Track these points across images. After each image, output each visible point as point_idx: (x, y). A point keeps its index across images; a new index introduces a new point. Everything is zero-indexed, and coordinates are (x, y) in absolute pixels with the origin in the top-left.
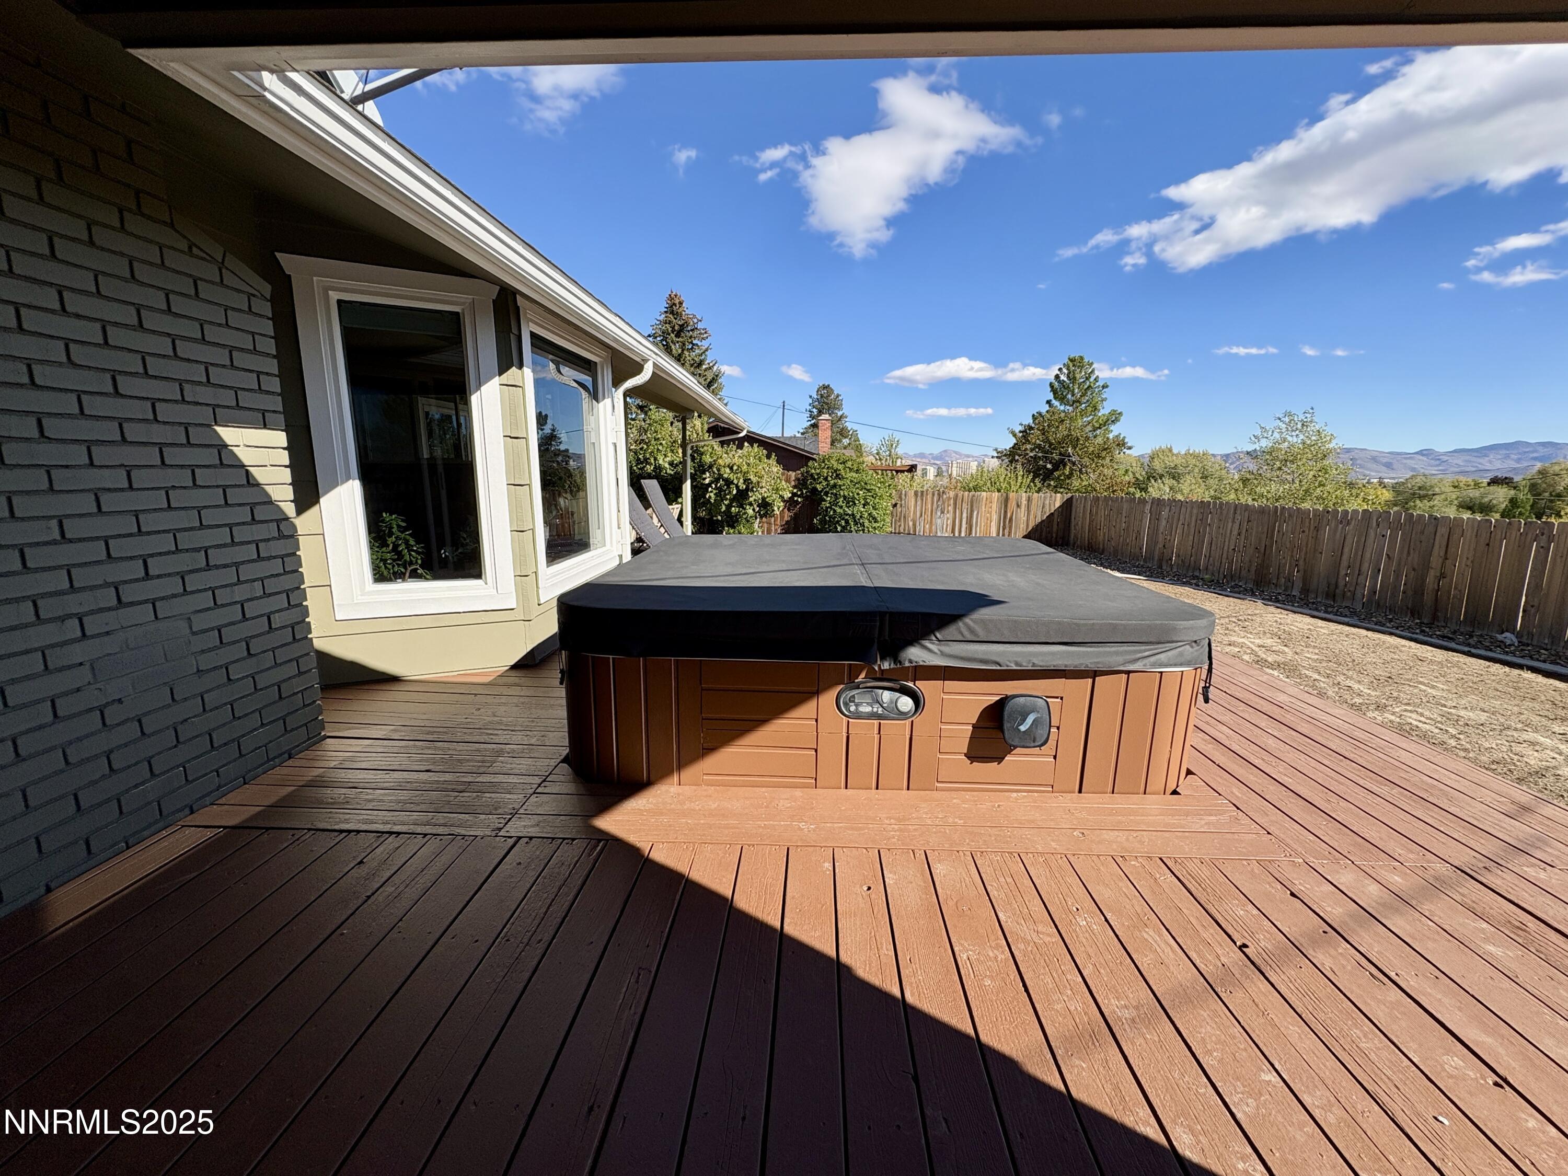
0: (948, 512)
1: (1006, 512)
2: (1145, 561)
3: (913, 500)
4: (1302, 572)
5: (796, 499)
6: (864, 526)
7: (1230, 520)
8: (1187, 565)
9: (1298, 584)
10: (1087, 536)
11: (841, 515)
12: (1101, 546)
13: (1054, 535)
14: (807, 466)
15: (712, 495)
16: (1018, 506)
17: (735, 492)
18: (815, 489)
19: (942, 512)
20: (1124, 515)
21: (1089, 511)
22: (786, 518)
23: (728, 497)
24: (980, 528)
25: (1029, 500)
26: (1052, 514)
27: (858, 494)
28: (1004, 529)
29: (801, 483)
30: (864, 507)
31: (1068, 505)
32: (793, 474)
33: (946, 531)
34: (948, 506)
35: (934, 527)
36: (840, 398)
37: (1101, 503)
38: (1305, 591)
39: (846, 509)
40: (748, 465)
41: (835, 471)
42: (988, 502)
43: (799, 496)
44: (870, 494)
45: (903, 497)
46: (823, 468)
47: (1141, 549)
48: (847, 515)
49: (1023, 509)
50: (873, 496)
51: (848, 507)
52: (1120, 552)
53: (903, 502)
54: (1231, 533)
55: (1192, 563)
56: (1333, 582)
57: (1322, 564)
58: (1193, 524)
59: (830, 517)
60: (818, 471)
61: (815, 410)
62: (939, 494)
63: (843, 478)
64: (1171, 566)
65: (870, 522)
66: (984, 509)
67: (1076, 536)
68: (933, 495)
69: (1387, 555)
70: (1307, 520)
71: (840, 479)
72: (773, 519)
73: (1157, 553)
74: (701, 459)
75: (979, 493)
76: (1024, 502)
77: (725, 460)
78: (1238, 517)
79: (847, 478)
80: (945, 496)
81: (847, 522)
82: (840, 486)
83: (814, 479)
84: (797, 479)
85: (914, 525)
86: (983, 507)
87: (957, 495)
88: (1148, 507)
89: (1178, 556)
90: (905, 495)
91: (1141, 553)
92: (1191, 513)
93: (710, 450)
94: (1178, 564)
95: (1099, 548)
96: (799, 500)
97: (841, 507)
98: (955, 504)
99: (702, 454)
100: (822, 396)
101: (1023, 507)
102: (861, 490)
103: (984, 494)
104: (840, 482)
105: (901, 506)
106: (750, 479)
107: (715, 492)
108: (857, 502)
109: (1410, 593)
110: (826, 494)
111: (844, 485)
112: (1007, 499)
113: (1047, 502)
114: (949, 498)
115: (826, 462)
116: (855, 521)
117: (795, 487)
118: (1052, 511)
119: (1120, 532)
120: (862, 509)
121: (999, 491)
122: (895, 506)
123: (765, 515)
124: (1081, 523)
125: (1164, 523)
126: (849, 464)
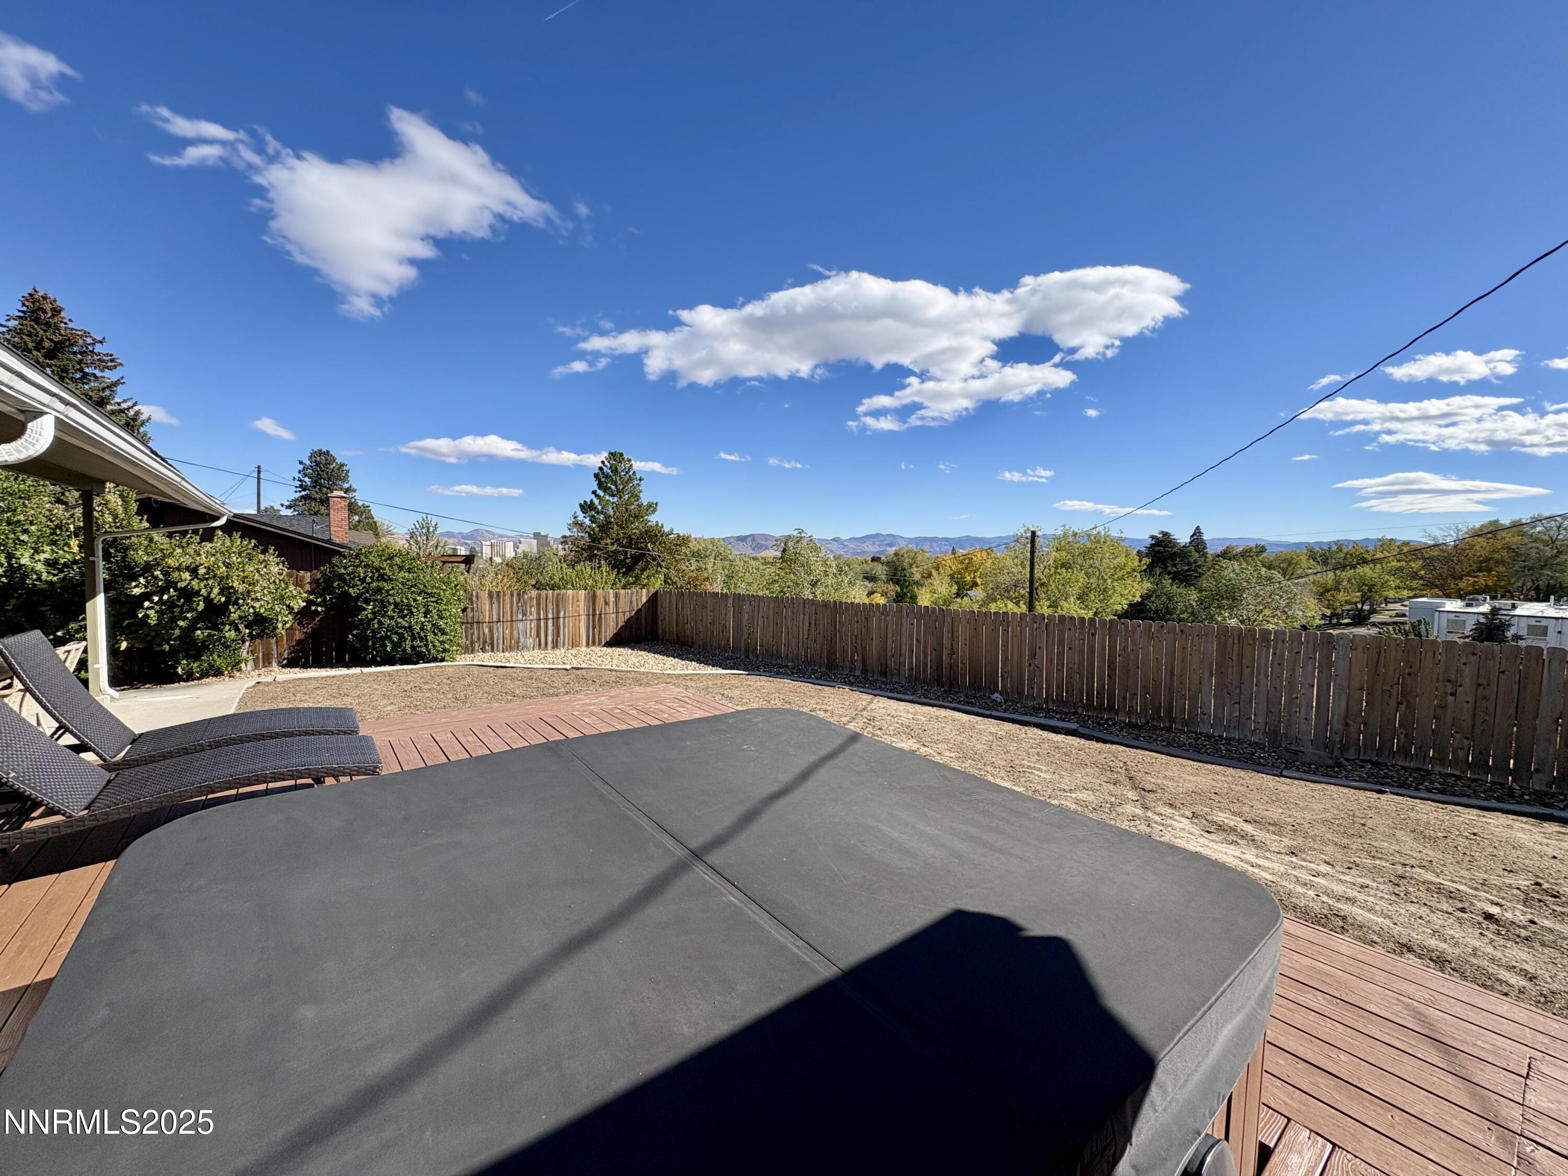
0: (531, 614)
1: (594, 610)
2: (733, 651)
3: (487, 602)
4: (860, 655)
5: (313, 608)
6: (427, 640)
7: (801, 613)
8: (771, 654)
9: (859, 665)
10: (675, 630)
11: (389, 629)
12: (690, 640)
13: (643, 631)
14: (330, 562)
15: (152, 613)
16: (606, 603)
17: (201, 606)
18: (346, 595)
19: (524, 614)
20: (709, 608)
21: (675, 606)
22: (298, 636)
23: (189, 615)
24: (568, 629)
25: (617, 596)
26: (639, 610)
27: (415, 600)
28: (593, 629)
29: (320, 588)
30: (425, 617)
31: (654, 599)
32: (307, 576)
33: (531, 635)
34: (531, 608)
35: (515, 632)
36: (345, 468)
37: (686, 598)
38: (865, 671)
39: (400, 620)
40: (228, 566)
41: (378, 570)
42: (575, 600)
43: (319, 605)
44: (434, 599)
45: (474, 599)
46: (358, 566)
47: (728, 641)
48: (401, 627)
49: (611, 607)
50: (436, 602)
51: (403, 617)
52: (709, 645)
53: (475, 605)
54: (803, 624)
55: (775, 652)
56: (884, 663)
57: (874, 647)
58: (771, 617)
59: (373, 631)
60: (350, 569)
61: (307, 479)
62: (519, 595)
63: (391, 580)
64: (757, 655)
65: (436, 634)
66: (571, 609)
67: (663, 630)
68: (512, 595)
69: (917, 639)
70: (859, 613)
71: (386, 581)
72: (273, 641)
73: (743, 644)
74: (124, 557)
75: (565, 591)
76: (612, 599)
77: (179, 558)
78: (807, 610)
79: (396, 580)
80: (526, 596)
81: (401, 636)
82: (387, 591)
83: (345, 581)
84: (315, 581)
85: (491, 631)
86: (570, 606)
87: (539, 596)
88: (731, 601)
89: (761, 646)
90: (477, 597)
91: (729, 645)
92: (769, 606)
93: (146, 543)
94: (763, 654)
95: (688, 642)
96: (320, 609)
97: (392, 618)
98: (538, 604)
99: (127, 549)
100: (318, 463)
101: (611, 604)
102: (419, 595)
103: (570, 592)
104: (387, 586)
105: (472, 610)
106: (232, 587)
107: (157, 608)
108: (415, 610)
109: (935, 668)
110: (367, 602)
111: (393, 588)
112: (594, 597)
113: (634, 598)
114: (531, 598)
115: (362, 557)
116: (413, 634)
117: (309, 593)
118: (640, 607)
119: (707, 626)
120: (423, 620)
121: (586, 589)
122: (464, 610)
123: (259, 636)
124: (668, 616)
125: (746, 616)
126: (397, 560)
